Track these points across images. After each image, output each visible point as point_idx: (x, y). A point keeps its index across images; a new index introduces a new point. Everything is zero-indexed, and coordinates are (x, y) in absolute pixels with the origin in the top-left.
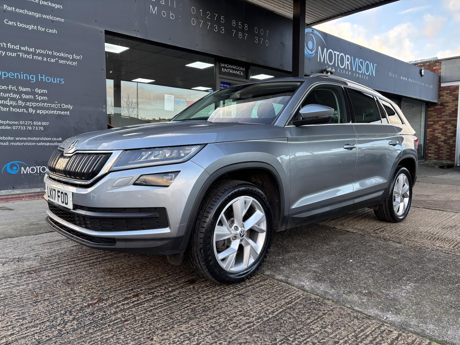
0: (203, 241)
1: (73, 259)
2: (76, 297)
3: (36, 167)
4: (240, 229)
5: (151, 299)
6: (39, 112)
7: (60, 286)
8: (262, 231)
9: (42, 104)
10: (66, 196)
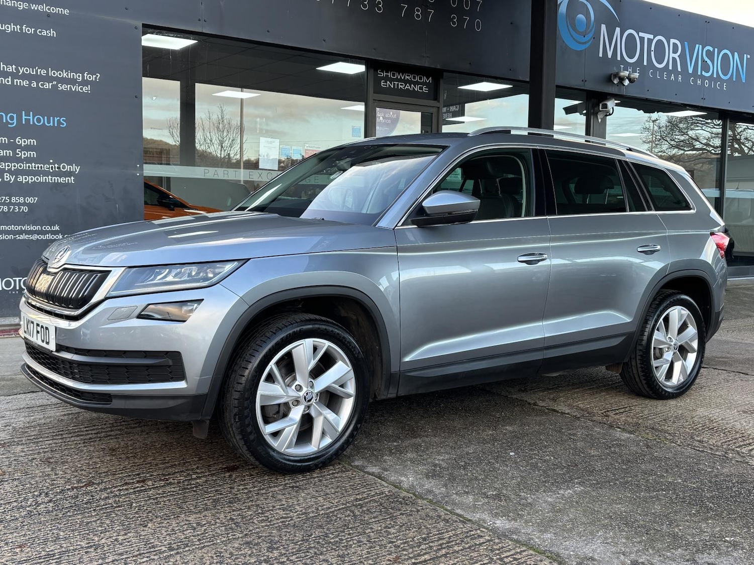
0: (238, 403)
1: (62, 432)
2: (56, 478)
3: (14, 279)
4: (305, 389)
5: (162, 486)
6: (21, 180)
7: (37, 465)
8: (349, 396)
9: (27, 165)
10: (47, 331)
